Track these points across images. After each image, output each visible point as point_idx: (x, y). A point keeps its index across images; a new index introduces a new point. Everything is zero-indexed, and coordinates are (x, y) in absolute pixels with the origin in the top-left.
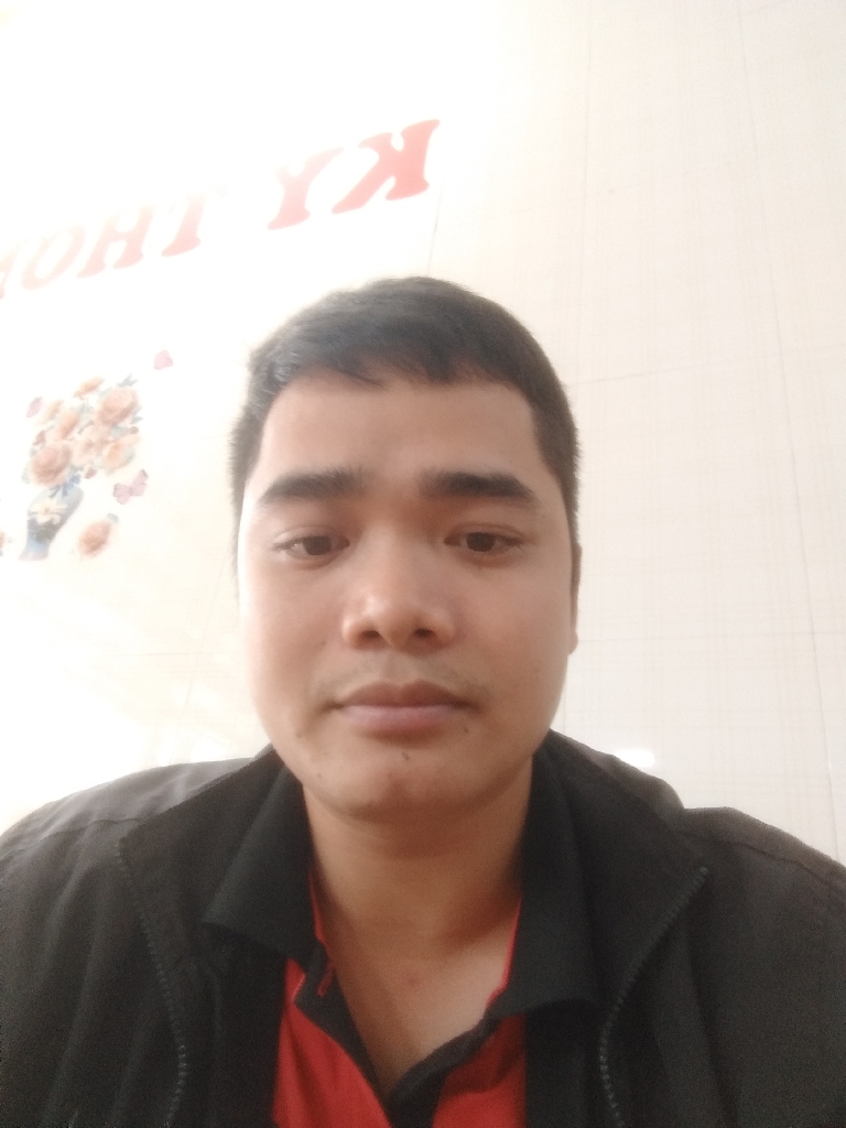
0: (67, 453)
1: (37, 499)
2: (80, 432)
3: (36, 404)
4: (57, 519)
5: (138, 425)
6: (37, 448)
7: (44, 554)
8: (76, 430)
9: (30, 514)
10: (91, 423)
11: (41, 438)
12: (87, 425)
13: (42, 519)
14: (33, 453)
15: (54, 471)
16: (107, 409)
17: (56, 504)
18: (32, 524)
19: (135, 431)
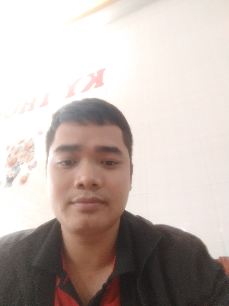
0: (16, 159)
1: (9, 171)
2: (19, 153)
3: (8, 147)
4: (14, 176)
5: (34, 150)
6: (9, 158)
7: (11, 186)
8: (18, 153)
9: (7, 175)
10: (22, 150)
11: (10, 156)
12: (21, 151)
13: (10, 177)
14: (8, 160)
15: (13, 164)
16: (26, 147)
17: (14, 172)
18: (8, 178)
19: (33, 151)
